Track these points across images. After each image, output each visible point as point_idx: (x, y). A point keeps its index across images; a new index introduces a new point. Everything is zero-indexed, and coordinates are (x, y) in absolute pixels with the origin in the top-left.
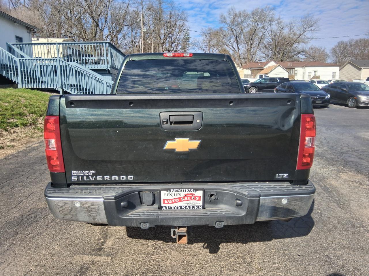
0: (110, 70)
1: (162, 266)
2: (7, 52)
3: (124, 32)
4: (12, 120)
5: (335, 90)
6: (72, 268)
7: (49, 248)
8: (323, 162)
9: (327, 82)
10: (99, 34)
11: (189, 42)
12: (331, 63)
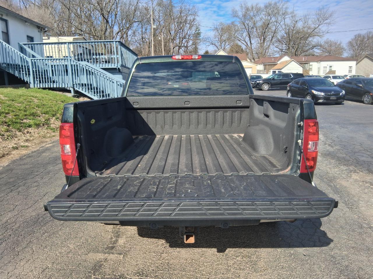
0: (120, 68)
1: (171, 264)
2: (19, 53)
3: (134, 29)
4: (25, 121)
5: (351, 86)
6: (86, 265)
7: (64, 247)
8: (335, 161)
9: (343, 77)
10: (109, 31)
11: (200, 38)
12: (347, 57)
